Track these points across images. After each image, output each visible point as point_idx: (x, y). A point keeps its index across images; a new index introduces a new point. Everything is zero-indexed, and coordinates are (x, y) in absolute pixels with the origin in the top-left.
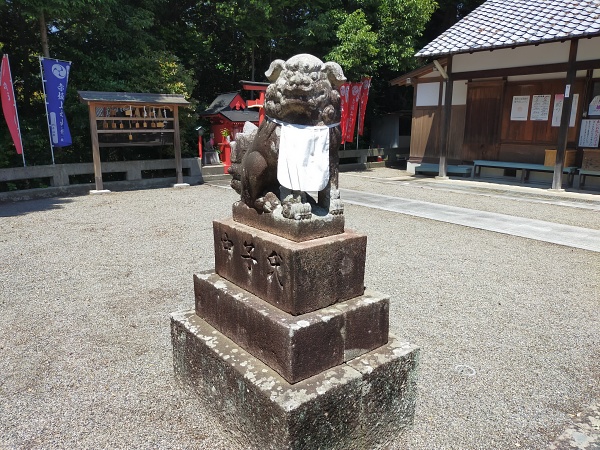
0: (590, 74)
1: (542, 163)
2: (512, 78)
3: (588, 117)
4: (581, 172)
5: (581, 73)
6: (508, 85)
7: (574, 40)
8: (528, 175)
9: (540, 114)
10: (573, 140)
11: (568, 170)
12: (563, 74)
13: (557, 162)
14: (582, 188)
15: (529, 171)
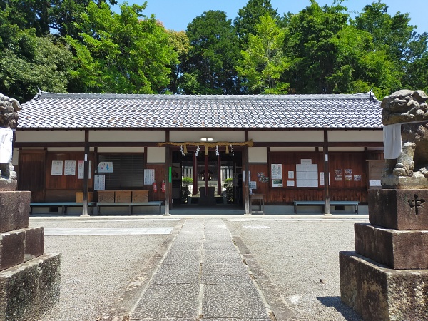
0: (96, 150)
1: (75, 201)
2: (50, 149)
3: (98, 174)
4: (98, 204)
5: (92, 149)
6: (48, 153)
7: (87, 130)
8: (66, 209)
9: (70, 171)
10: (91, 186)
11: (90, 204)
12: (82, 149)
13: (84, 200)
14: (99, 214)
15: (66, 207)
